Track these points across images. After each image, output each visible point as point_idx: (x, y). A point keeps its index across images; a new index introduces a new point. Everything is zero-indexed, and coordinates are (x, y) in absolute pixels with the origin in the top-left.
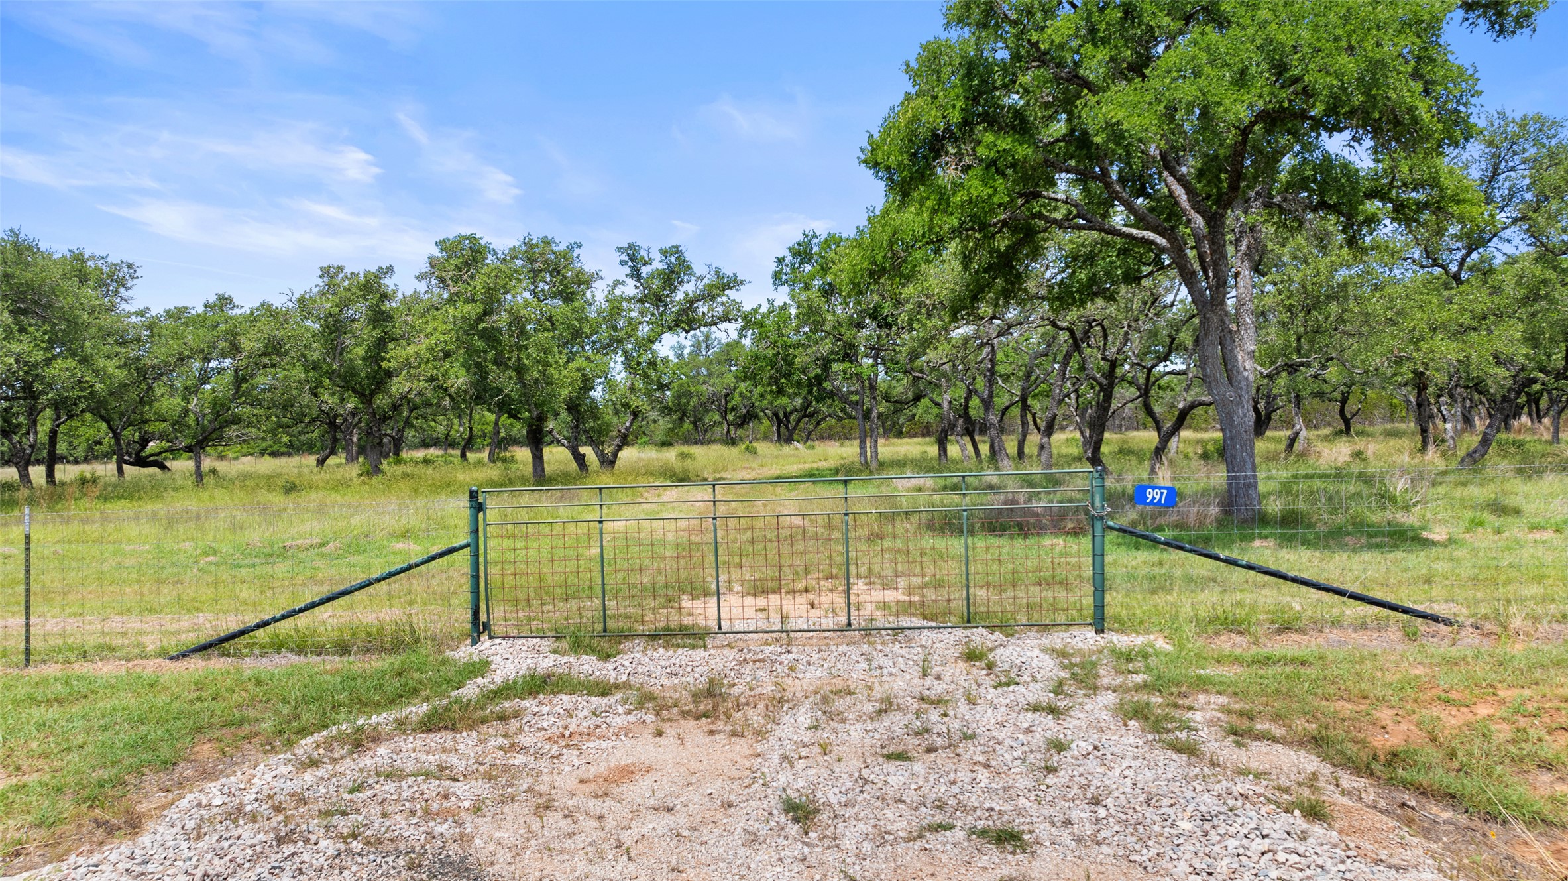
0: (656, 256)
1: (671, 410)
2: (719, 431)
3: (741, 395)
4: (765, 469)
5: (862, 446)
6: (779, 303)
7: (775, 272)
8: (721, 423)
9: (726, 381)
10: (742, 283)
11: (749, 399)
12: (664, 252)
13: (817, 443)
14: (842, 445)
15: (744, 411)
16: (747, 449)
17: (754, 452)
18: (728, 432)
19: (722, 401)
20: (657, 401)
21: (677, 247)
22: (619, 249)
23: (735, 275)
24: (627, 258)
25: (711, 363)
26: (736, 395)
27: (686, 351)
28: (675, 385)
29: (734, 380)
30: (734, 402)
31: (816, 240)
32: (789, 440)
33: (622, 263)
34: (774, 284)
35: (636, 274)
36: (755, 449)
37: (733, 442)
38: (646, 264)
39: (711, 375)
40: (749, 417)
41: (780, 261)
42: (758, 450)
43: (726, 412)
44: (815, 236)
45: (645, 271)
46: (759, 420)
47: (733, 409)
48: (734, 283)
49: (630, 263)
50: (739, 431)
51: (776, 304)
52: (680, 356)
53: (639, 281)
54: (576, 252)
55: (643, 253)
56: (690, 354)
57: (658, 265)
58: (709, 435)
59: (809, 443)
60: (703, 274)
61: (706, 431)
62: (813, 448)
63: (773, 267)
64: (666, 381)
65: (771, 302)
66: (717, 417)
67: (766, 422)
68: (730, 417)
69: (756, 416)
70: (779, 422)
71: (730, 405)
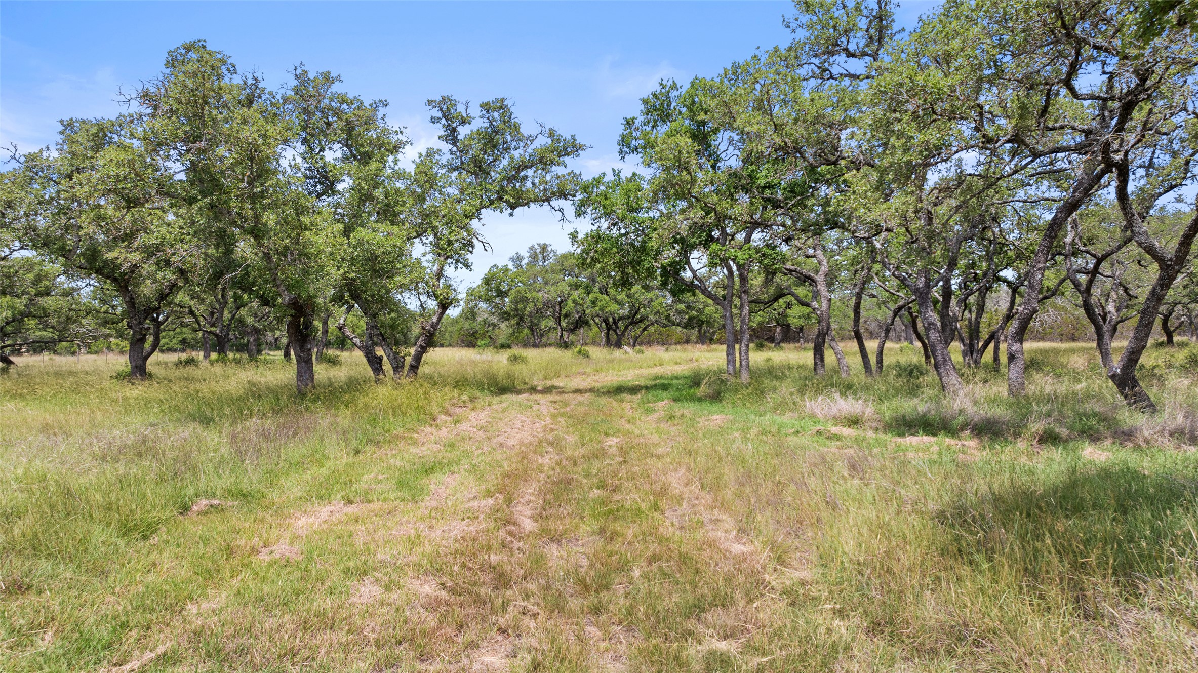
0: (475, 111)
1: (509, 315)
2: (553, 336)
3: (574, 301)
4: (602, 375)
5: (730, 353)
6: (626, 174)
7: (623, 137)
8: (555, 329)
9: (560, 288)
10: (581, 148)
11: (582, 305)
12: (486, 107)
13: (644, 348)
14: (667, 350)
15: (577, 317)
16: (580, 352)
17: (586, 355)
18: (562, 336)
19: (557, 308)
20: (496, 306)
21: (503, 100)
22: (430, 102)
23: (573, 137)
24: (440, 115)
25: (547, 272)
26: (570, 302)
27: (525, 262)
28: (513, 291)
29: (568, 289)
30: (567, 308)
31: (676, 93)
32: (619, 345)
33: (434, 120)
34: (621, 152)
35: (451, 136)
36: (588, 352)
37: (566, 346)
38: (463, 122)
39: (546, 283)
40: (581, 323)
41: (629, 123)
42: (591, 354)
43: (559, 318)
44: (674, 87)
45: (463, 131)
46: (589, 326)
47: (566, 316)
48: (571, 148)
49: (443, 121)
50: (572, 337)
51: (623, 175)
52: (519, 266)
53: (454, 144)
54: (382, 111)
55: (461, 108)
56: (527, 264)
57: (479, 123)
58: (544, 339)
59: (638, 348)
60: (534, 133)
61: (542, 335)
62: (642, 352)
63: (620, 129)
64: (504, 287)
65: (616, 173)
66: (552, 323)
67: (595, 329)
68: (564, 324)
69: (586, 323)
70: (609, 329)
71: (563, 312)
